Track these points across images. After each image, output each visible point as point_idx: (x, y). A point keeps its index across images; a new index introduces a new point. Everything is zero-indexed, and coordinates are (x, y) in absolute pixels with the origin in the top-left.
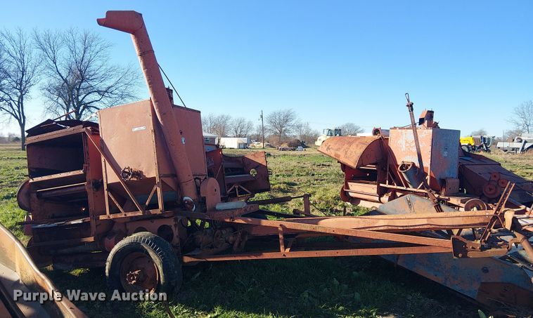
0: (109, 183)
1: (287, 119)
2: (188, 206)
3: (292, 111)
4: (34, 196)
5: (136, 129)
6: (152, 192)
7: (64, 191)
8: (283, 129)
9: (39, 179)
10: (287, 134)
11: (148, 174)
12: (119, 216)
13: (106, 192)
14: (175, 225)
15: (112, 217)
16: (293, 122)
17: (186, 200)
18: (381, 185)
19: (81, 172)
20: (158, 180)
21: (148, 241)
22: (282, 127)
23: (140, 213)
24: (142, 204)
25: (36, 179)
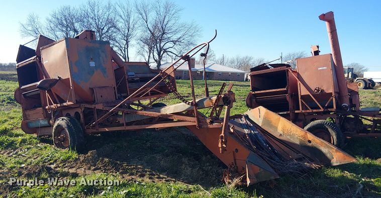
0: (302, 95)
2: (345, 108)
4: (254, 100)
5: (320, 69)
6: (330, 100)
7: (271, 98)
9: (259, 92)
11: (327, 91)
12: (308, 111)
13: (300, 100)
15: (303, 111)
17: (344, 105)
19: (285, 89)
20: (333, 94)
21: (328, 124)
23: (322, 110)
24: (323, 105)
25: (256, 92)
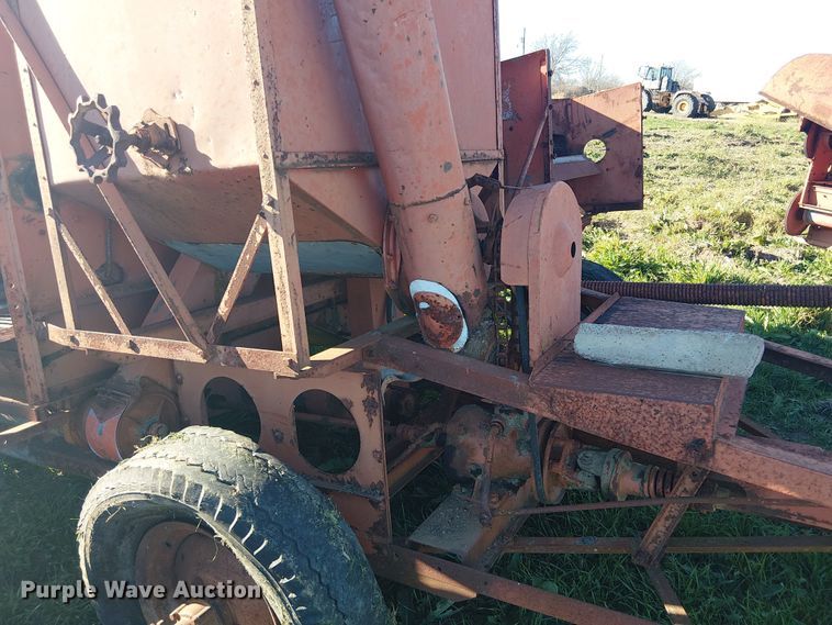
2: (435, 325)
6: (247, 254)
12: (110, 343)
13: (51, 224)
14: (369, 405)
15: (83, 340)
17: (423, 297)
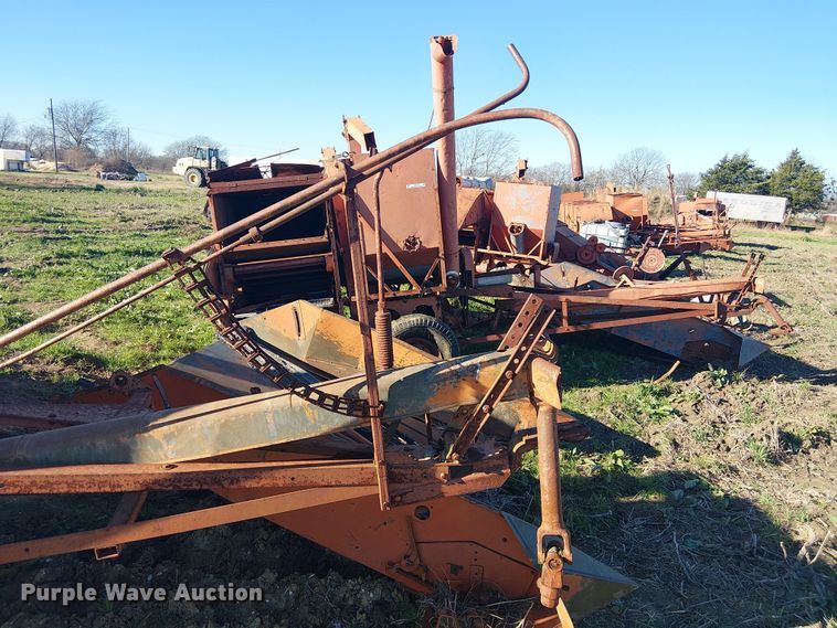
1: (90, 118)
3: (101, 104)
5: (411, 186)
8: (85, 136)
9: (245, 247)
10: (90, 146)
11: (429, 243)
14: (438, 305)
16: (103, 126)
18: (479, 250)
19: (324, 239)
20: (441, 252)
22: (80, 132)
23: (416, 292)
24: (419, 280)
